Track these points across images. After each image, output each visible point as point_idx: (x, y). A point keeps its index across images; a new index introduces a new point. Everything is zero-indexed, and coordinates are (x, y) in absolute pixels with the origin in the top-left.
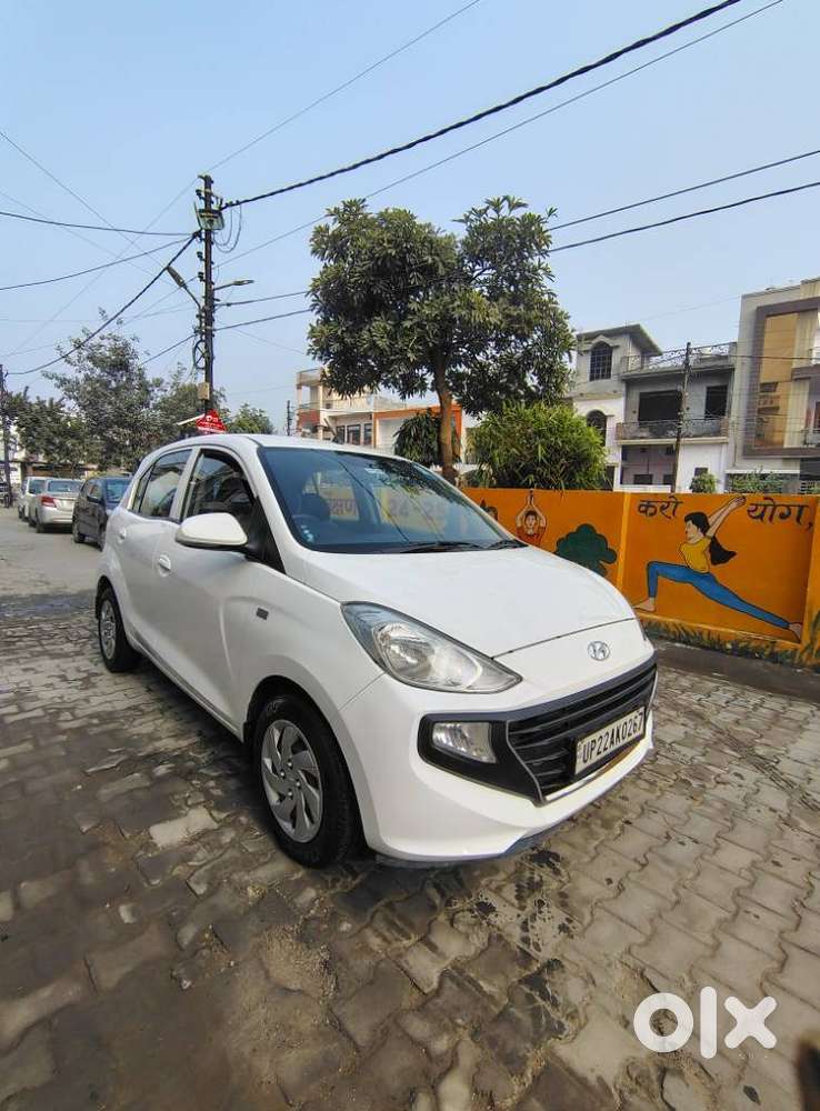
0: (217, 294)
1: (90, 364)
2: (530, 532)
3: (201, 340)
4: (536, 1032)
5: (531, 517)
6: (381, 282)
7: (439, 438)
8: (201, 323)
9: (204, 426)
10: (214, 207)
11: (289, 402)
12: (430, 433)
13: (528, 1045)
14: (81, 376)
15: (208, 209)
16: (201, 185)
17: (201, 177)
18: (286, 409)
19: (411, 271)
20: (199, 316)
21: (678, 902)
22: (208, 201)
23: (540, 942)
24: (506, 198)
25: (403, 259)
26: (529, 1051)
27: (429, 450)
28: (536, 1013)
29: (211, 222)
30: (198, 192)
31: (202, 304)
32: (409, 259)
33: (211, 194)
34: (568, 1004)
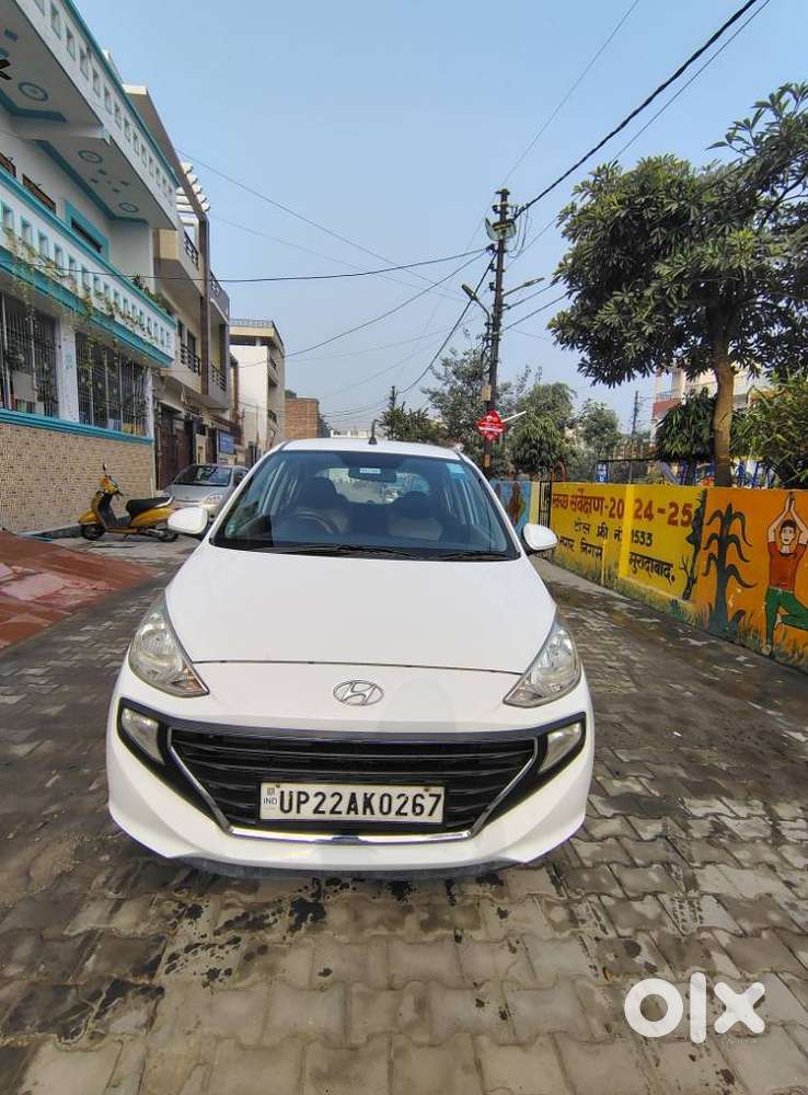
0: (505, 301)
1: (454, 378)
2: (785, 550)
3: (488, 346)
4: (56, 1020)
5: (788, 528)
6: (618, 251)
7: (712, 422)
8: (489, 329)
9: (484, 425)
10: (508, 217)
11: (637, 393)
12: (699, 418)
13: (38, 1022)
14: (447, 388)
15: (503, 221)
16: (498, 201)
17: (498, 193)
18: (633, 400)
19: (652, 229)
20: (487, 324)
21: (354, 1049)
22: (503, 213)
23: (179, 968)
24: (784, 89)
25: (639, 218)
26: (31, 1025)
27: (698, 439)
28: (80, 1009)
29: (504, 232)
30: (495, 208)
31: (491, 311)
32: (648, 214)
33: (506, 206)
34: (106, 1025)
